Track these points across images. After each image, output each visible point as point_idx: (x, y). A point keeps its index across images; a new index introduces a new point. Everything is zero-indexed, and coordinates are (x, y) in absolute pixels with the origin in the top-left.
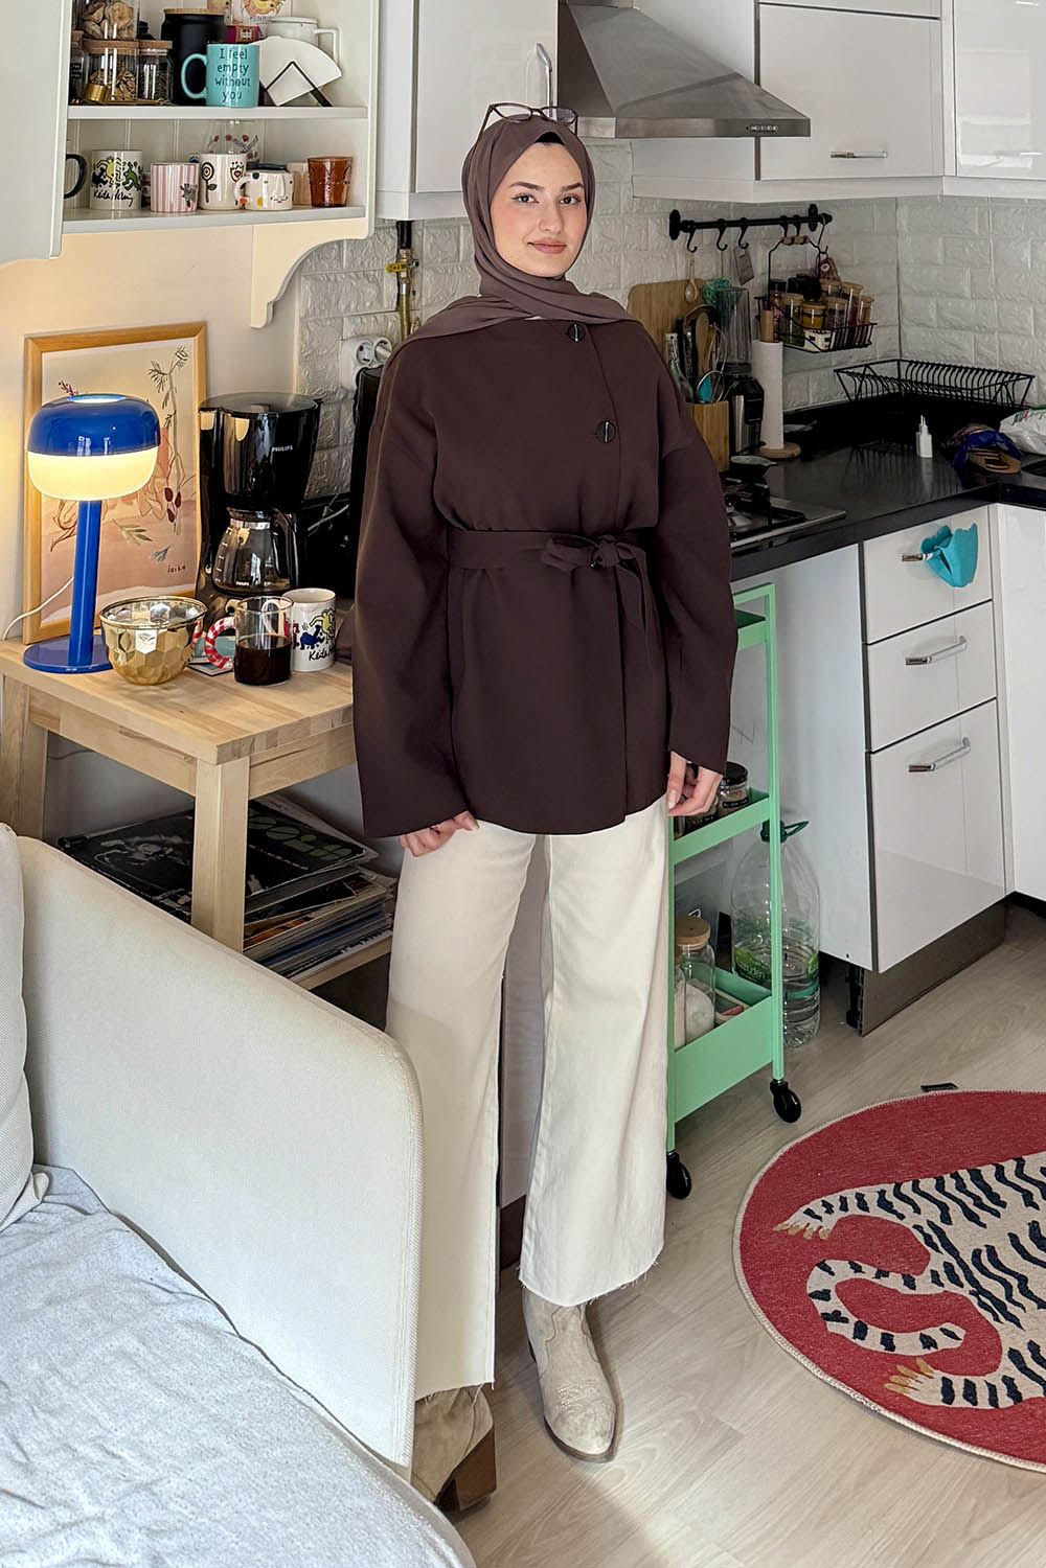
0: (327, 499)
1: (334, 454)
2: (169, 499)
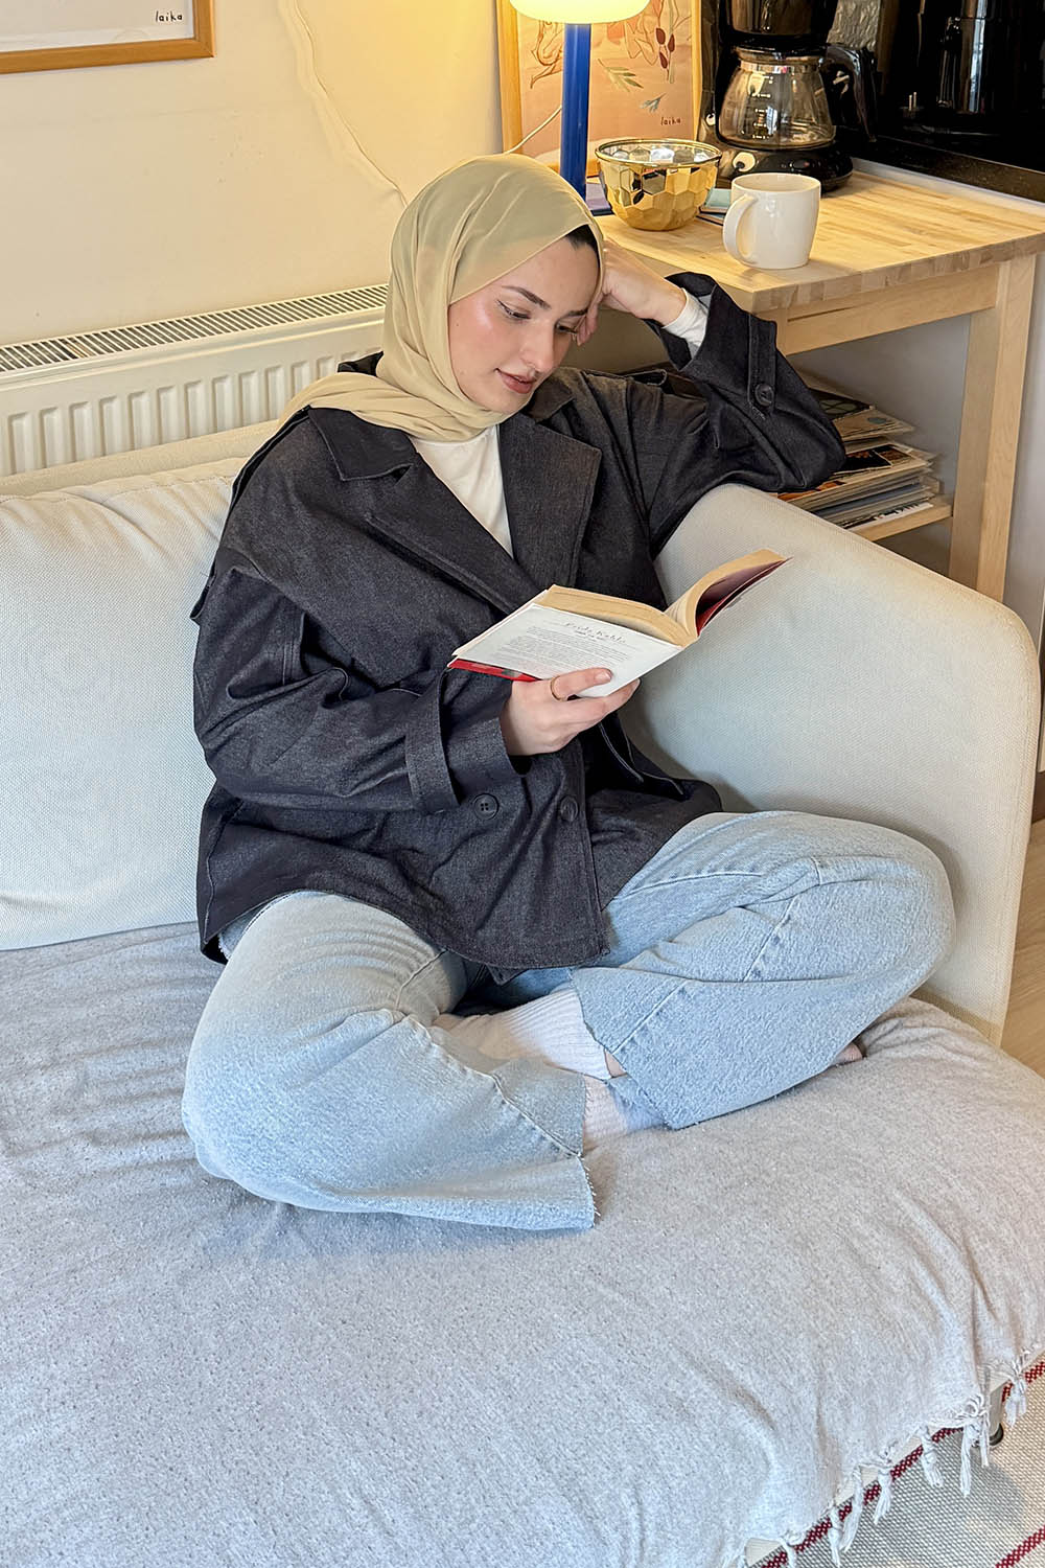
2: (661, 41)
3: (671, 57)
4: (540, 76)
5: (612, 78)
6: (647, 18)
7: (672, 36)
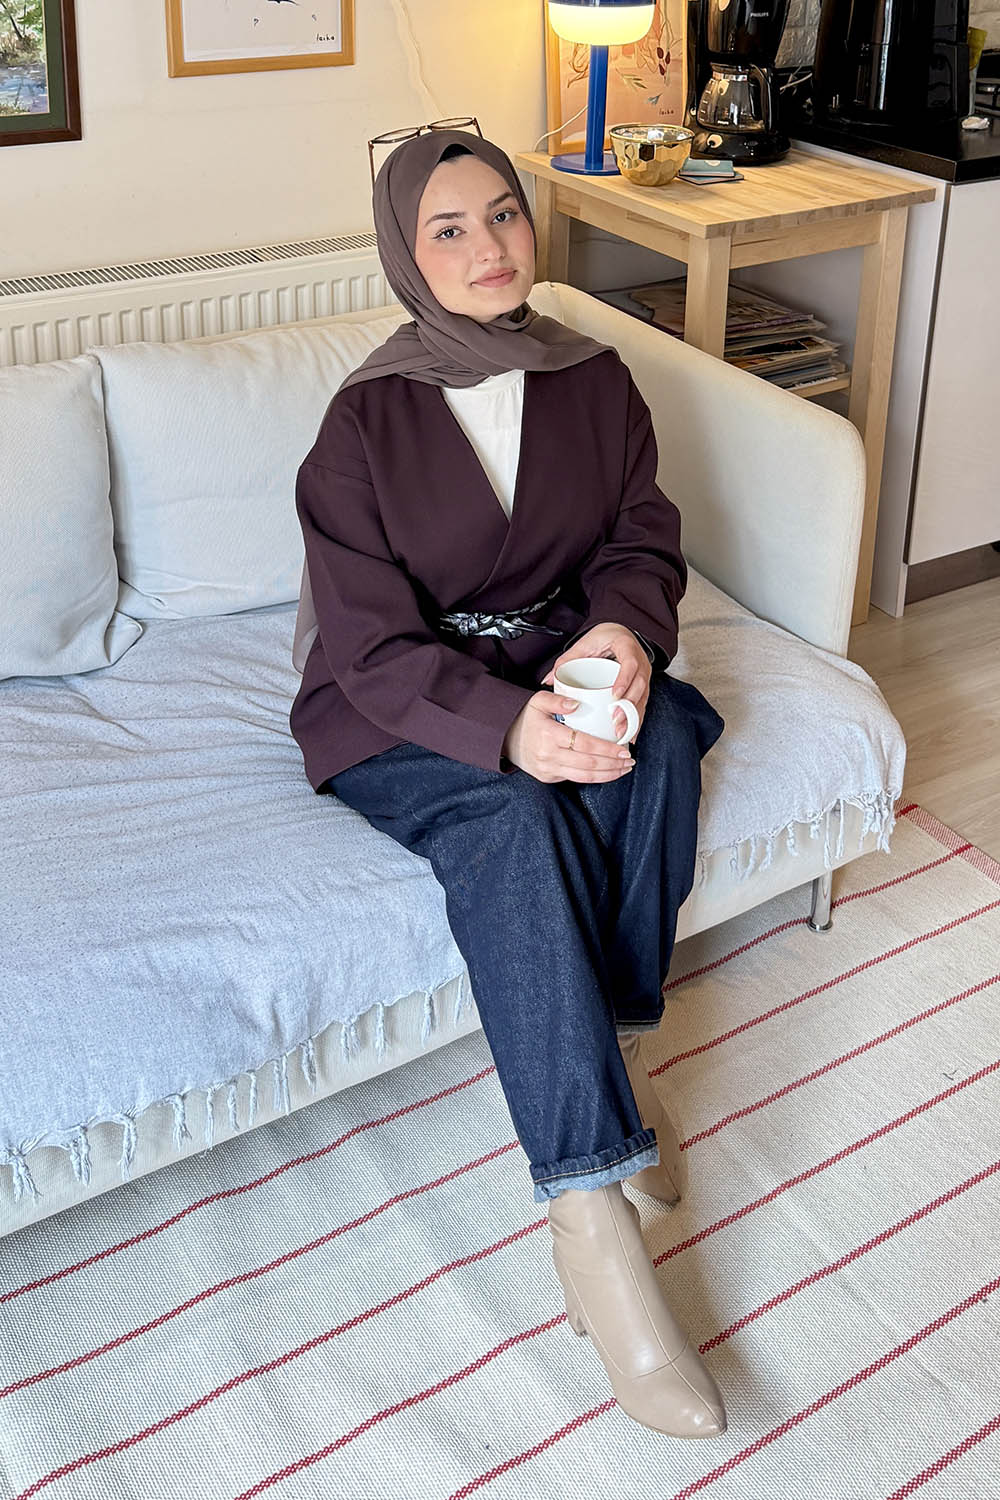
0: (792, 70)
1: (801, 33)
2: (661, 56)
3: (668, 67)
4: (575, 80)
5: (625, 82)
6: (652, 41)
7: (669, 53)
